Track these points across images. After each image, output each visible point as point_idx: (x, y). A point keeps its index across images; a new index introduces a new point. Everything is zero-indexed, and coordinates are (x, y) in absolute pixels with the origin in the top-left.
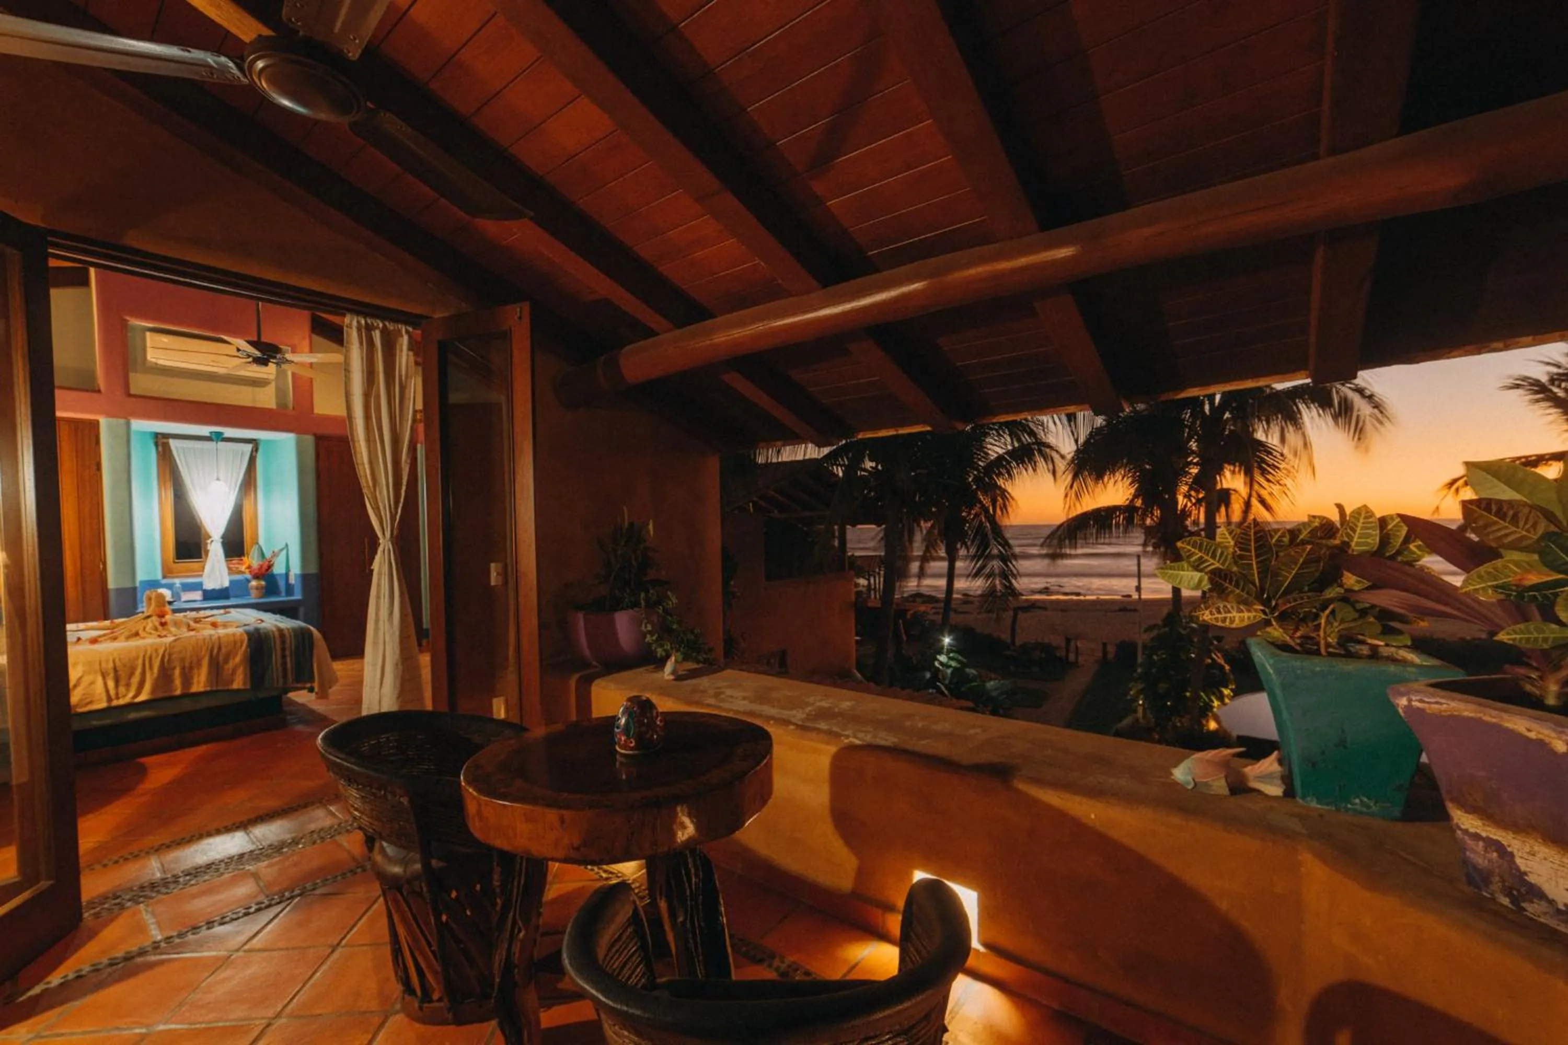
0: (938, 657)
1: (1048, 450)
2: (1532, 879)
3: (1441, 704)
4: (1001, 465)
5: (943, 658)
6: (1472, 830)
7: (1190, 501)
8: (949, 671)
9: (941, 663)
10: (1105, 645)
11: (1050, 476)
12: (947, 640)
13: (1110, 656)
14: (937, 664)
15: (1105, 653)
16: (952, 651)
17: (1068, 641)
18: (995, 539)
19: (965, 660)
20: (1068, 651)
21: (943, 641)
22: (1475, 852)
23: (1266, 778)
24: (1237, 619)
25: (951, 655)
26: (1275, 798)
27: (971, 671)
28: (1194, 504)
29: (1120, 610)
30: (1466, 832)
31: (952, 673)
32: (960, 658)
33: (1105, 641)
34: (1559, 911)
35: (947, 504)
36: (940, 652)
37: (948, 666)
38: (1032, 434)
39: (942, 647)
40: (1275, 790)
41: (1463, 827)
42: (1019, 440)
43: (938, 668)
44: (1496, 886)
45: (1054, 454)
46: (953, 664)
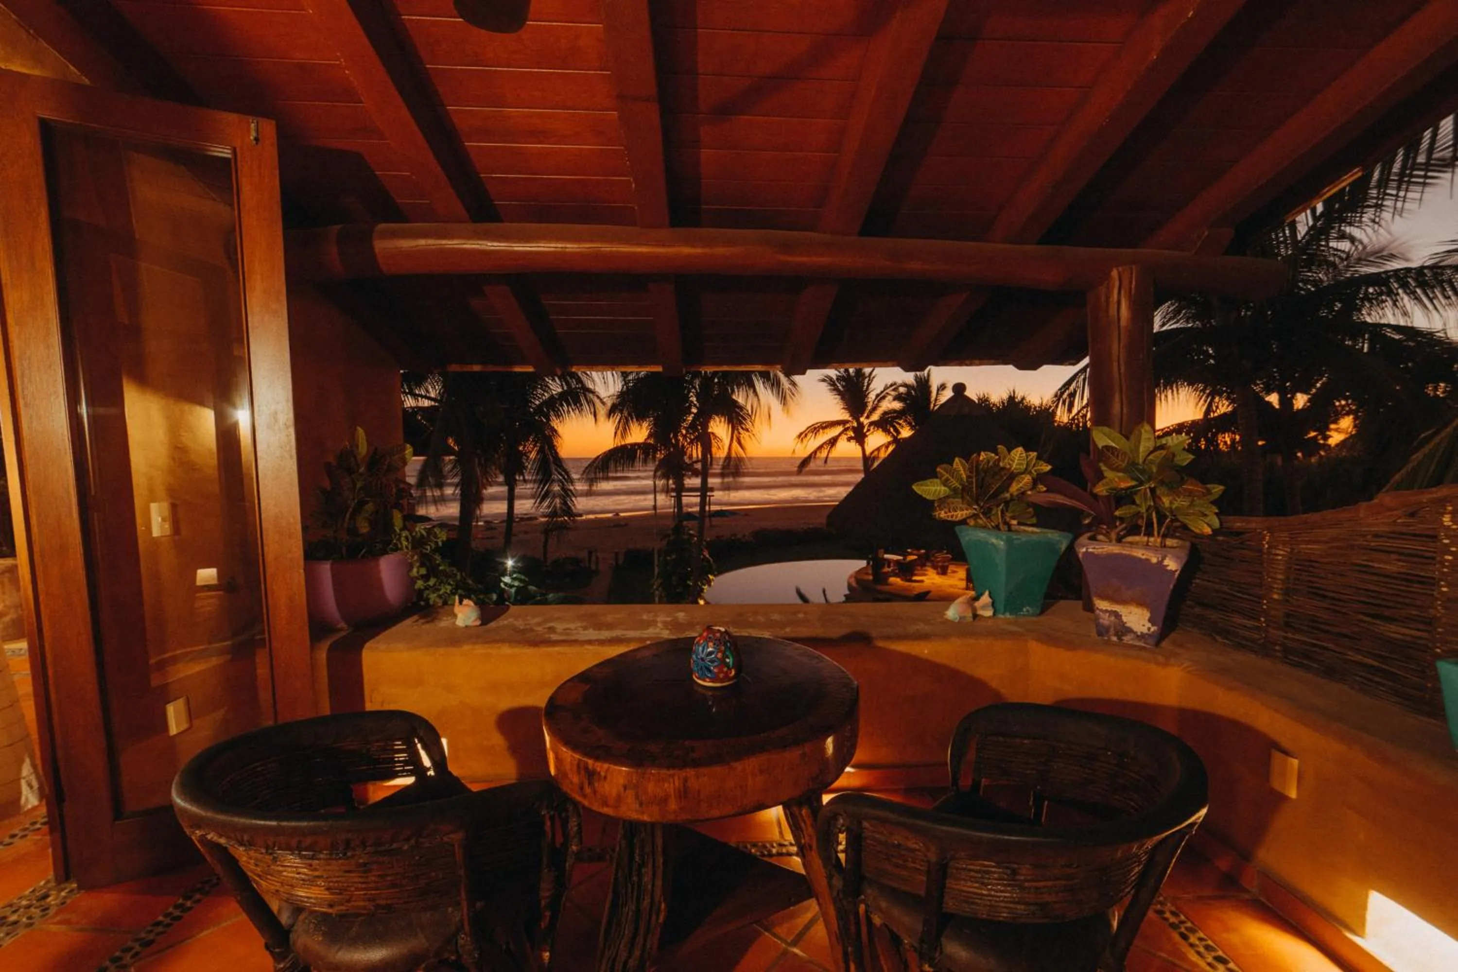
0: (503, 579)
1: (591, 395)
2: (1128, 625)
3: (1103, 548)
4: (553, 405)
5: (507, 579)
6: (1104, 608)
7: (686, 441)
8: (513, 590)
9: (506, 584)
10: (616, 554)
11: (592, 417)
12: (510, 563)
13: (620, 562)
14: (502, 585)
15: (617, 560)
16: (515, 572)
17: (590, 553)
18: (556, 470)
19: (527, 579)
20: (590, 561)
21: (506, 563)
22: (1104, 619)
23: (984, 607)
24: (959, 515)
25: (515, 576)
26: (990, 617)
27: (532, 588)
28: (689, 444)
29: (615, 526)
30: (1101, 610)
31: (516, 592)
32: (523, 577)
33: (617, 550)
34: (1138, 636)
35: (505, 438)
36: (504, 574)
37: (511, 586)
38: (579, 381)
39: (506, 569)
40: (989, 613)
41: (1100, 608)
42: (568, 384)
43: (504, 589)
44: (1112, 631)
45: (597, 401)
46: (516, 583)
